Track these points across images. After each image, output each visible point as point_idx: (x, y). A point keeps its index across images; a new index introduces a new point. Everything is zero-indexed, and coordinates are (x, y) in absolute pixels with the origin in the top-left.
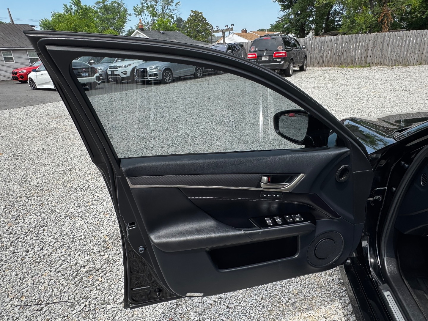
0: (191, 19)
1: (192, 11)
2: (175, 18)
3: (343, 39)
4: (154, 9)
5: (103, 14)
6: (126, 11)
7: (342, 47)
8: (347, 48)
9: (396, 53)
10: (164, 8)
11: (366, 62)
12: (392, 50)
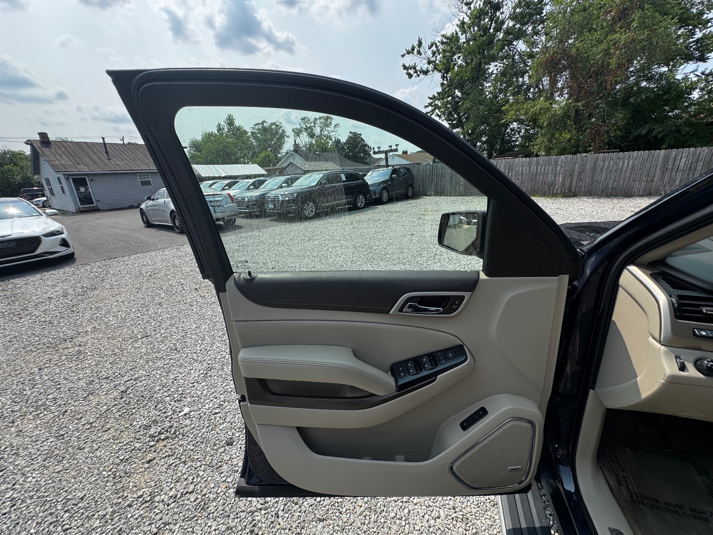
0: (349, 140)
1: (351, 132)
2: (333, 139)
3: (538, 161)
4: (312, 131)
5: (261, 135)
6: (284, 131)
7: (537, 172)
8: (544, 173)
9: (612, 179)
10: (323, 129)
11: (570, 190)
12: (607, 175)
